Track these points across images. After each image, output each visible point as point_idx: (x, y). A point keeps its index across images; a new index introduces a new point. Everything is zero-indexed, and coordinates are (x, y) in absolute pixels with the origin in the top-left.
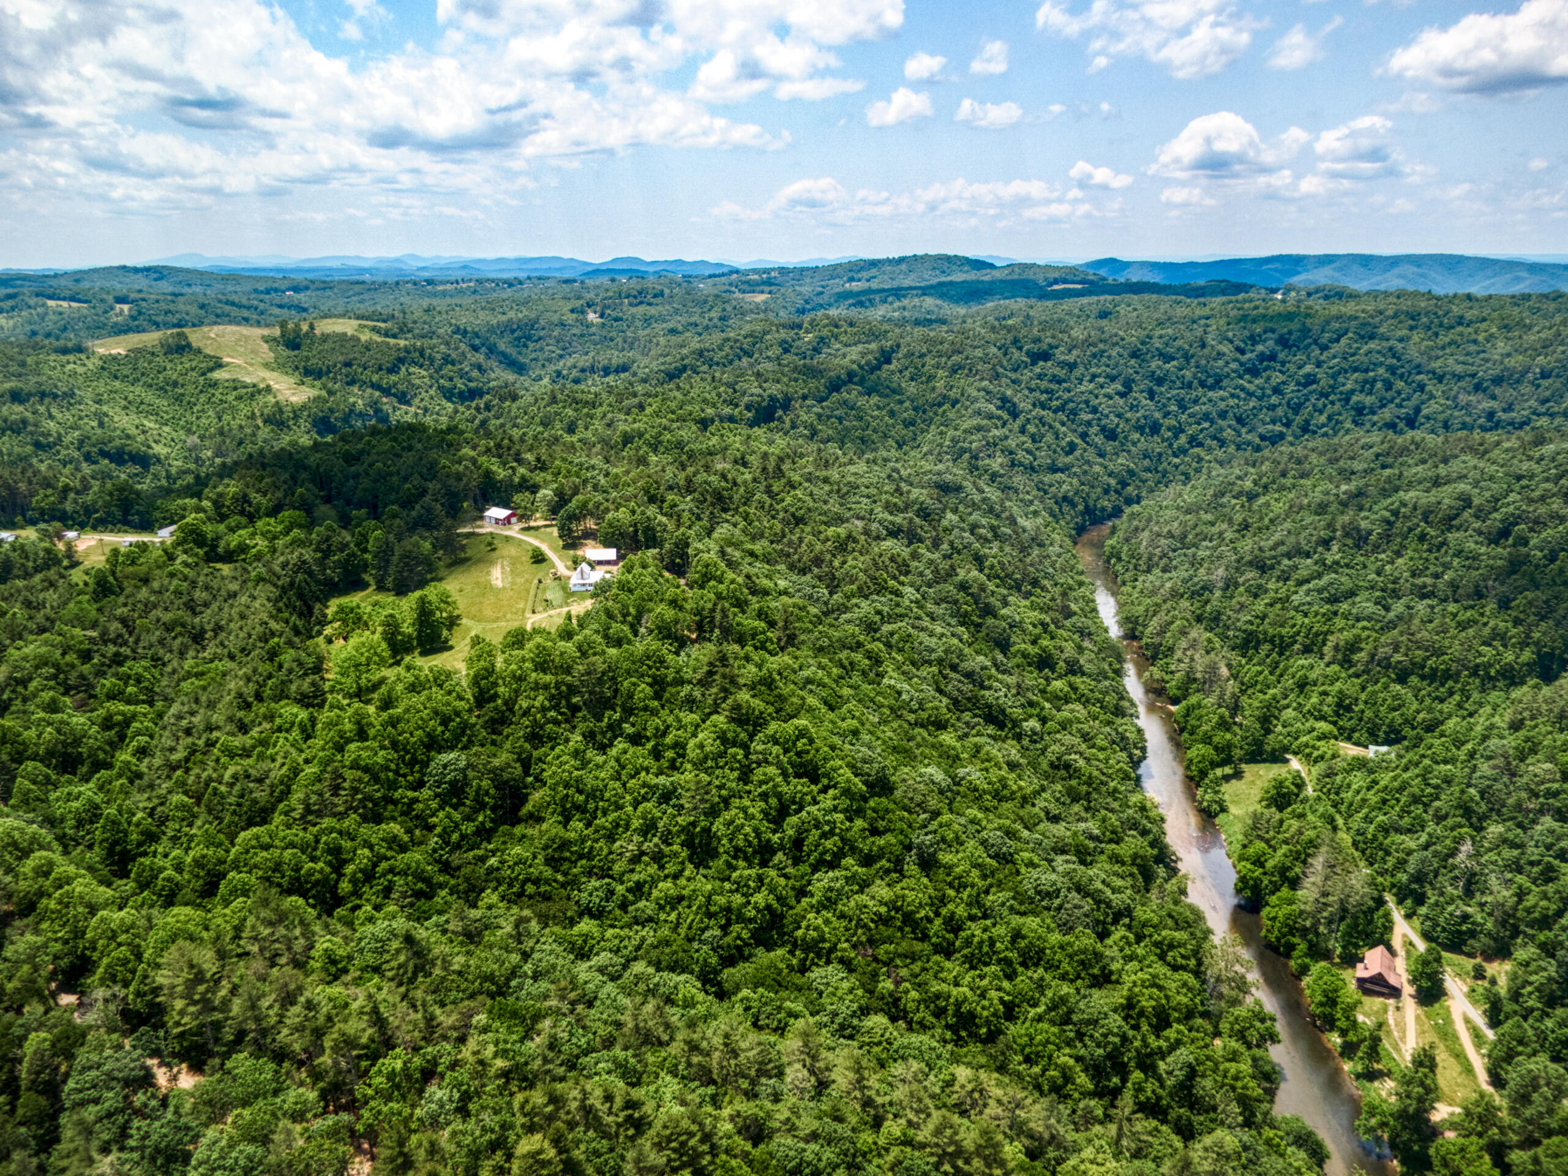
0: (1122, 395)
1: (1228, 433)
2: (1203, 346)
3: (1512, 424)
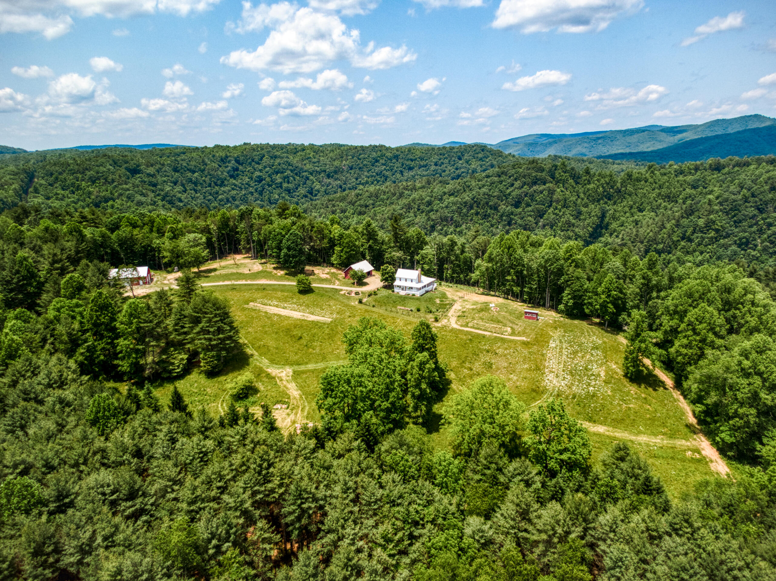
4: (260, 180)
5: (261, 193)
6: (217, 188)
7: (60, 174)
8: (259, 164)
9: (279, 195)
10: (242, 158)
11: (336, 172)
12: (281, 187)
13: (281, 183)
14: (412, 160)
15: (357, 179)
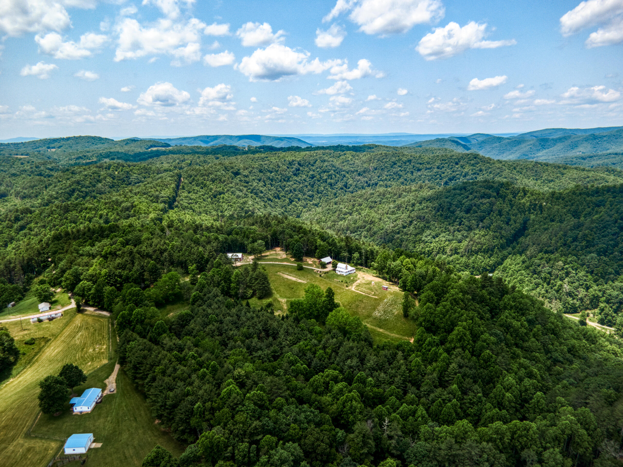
0: (265, 186)
1: (300, 196)
2: (279, 167)
3: (373, 184)
4: (313, 177)
5: (312, 186)
6: (285, 183)
7: (196, 176)
8: (313, 166)
9: (324, 188)
10: (302, 162)
11: (364, 172)
12: (326, 182)
13: (326, 179)
14: (421, 164)
15: (379, 177)
